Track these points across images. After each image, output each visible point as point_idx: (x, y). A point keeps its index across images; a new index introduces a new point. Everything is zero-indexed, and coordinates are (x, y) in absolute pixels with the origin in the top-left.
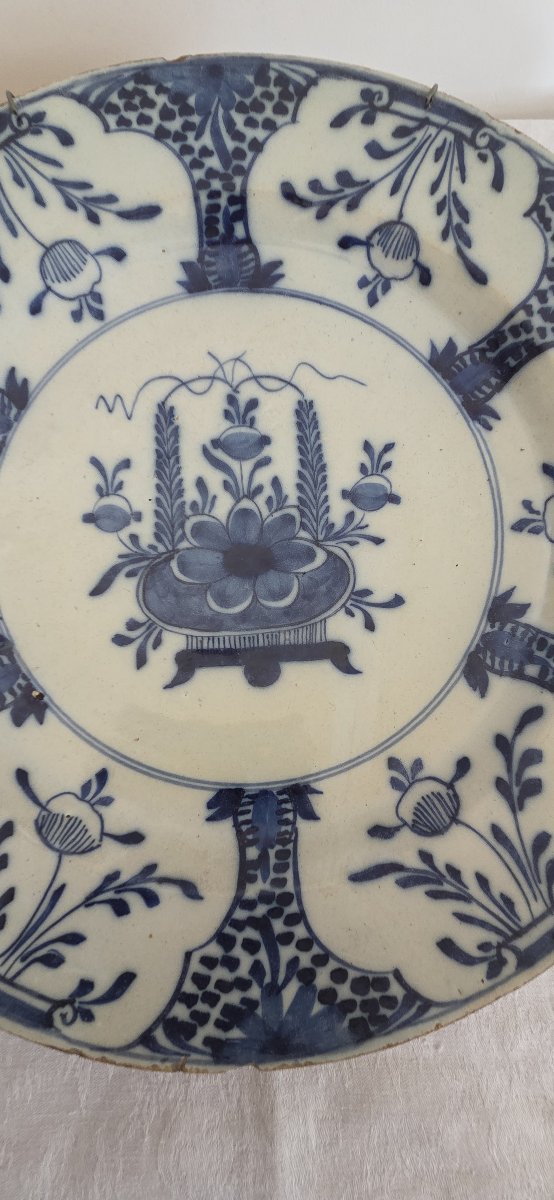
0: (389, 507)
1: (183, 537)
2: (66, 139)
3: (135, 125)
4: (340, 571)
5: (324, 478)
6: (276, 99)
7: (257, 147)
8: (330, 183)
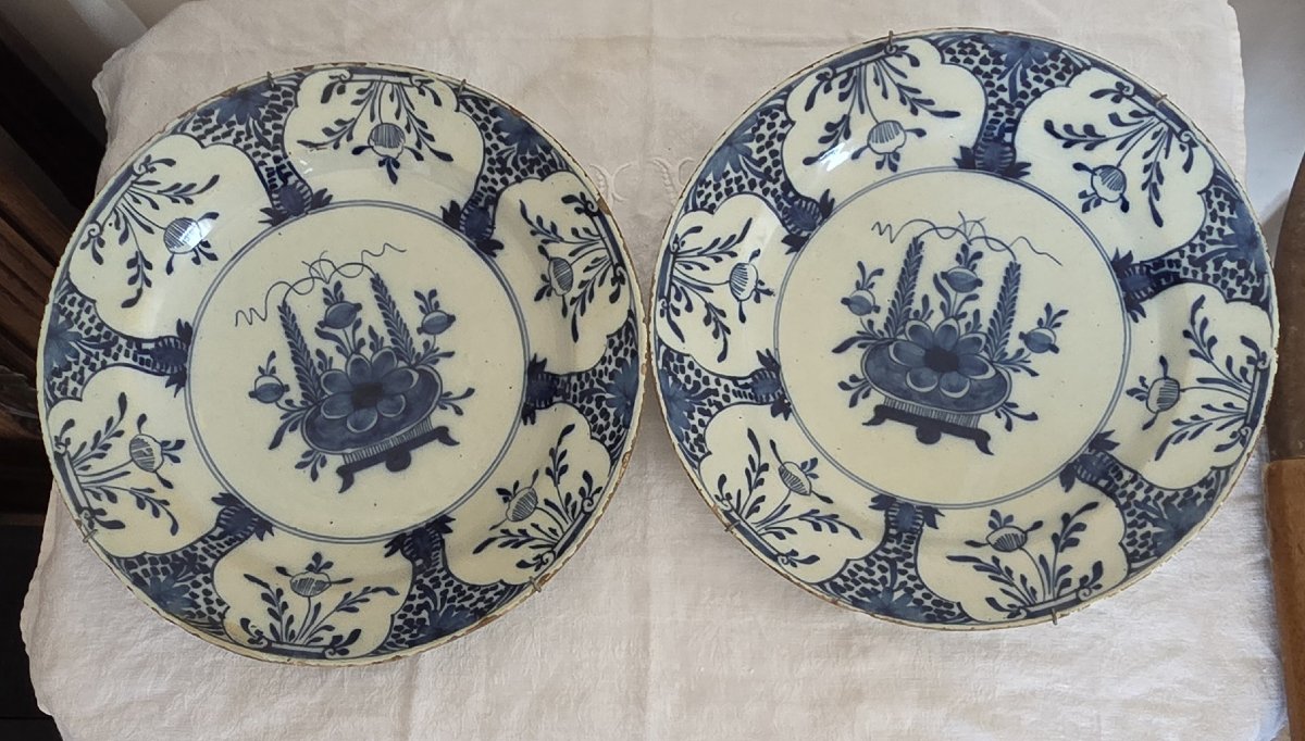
0: (1050, 353)
1: (903, 332)
2: (915, 62)
3: (961, 63)
4: (1001, 386)
5: (1011, 320)
6: (1060, 70)
7: (1037, 94)
8: (1079, 130)
